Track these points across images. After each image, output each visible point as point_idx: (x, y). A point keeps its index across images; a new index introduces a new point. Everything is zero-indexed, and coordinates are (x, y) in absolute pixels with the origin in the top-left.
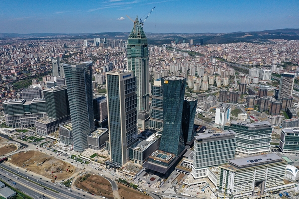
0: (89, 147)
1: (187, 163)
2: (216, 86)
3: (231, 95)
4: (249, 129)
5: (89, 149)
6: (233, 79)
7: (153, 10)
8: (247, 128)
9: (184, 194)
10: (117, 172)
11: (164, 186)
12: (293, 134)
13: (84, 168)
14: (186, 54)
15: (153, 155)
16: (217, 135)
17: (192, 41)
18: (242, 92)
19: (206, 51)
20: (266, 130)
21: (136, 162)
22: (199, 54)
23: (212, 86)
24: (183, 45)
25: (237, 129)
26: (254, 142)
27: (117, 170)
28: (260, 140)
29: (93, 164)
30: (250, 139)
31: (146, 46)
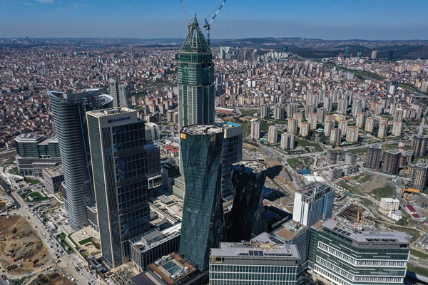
0: (90, 224)
2: (376, 136)
3: (386, 158)
4: (354, 244)
5: (88, 227)
6: (418, 124)
7: (223, 4)
8: (350, 240)
10: (99, 280)
13: (59, 261)
14: (350, 76)
15: (157, 263)
16: (256, 253)
17: (374, 54)
18: (418, 154)
19: (390, 73)
20: (393, 251)
23: (369, 135)
24: (354, 60)
25: (332, 238)
26: (362, 272)
27: (99, 276)
28: (377, 269)
29: (77, 256)
30: (355, 264)
31: (210, 65)
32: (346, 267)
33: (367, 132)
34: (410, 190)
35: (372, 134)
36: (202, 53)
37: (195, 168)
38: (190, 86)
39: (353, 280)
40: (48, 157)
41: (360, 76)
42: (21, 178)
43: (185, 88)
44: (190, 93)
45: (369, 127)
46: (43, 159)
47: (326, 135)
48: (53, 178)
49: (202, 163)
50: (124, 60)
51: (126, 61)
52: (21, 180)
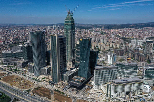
0: (42, 74)
1: (92, 83)
3: (120, 52)
4: (125, 66)
5: (42, 75)
6: (123, 45)
8: (124, 65)
9: (88, 98)
10: (55, 86)
11: (78, 94)
12: (149, 69)
13: (38, 84)
14: (99, 33)
15: (73, 78)
17: (103, 27)
18: (126, 51)
19: (110, 32)
20: (135, 67)
21: (65, 82)
22: (106, 33)
23: (111, 48)
24: (98, 29)
25: (119, 66)
26: (128, 73)
27: (55, 85)
28: (131, 72)
29: (43, 82)
30: (126, 71)
31: (74, 24)
32: (123, 73)
33: (110, 47)
34: (128, 59)
35: (112, 48)
36: (72, 21)
37: (84, 49)
38: (69, 30)
39: (126, 76)
40: (16, 58)
41: (102, 33)
42: (6, 65)
43: (67, 31)
44: (69, 33)
45: (111, 46)
46: (13, 58)
47: (99, 48)
48: (22, 63)
49: (86, 47)
50: (18, 30)
51: (19, 30)
52: (6, 66)
